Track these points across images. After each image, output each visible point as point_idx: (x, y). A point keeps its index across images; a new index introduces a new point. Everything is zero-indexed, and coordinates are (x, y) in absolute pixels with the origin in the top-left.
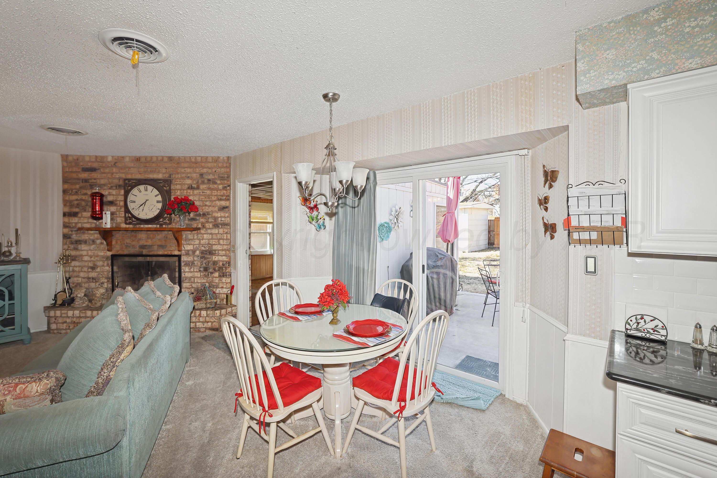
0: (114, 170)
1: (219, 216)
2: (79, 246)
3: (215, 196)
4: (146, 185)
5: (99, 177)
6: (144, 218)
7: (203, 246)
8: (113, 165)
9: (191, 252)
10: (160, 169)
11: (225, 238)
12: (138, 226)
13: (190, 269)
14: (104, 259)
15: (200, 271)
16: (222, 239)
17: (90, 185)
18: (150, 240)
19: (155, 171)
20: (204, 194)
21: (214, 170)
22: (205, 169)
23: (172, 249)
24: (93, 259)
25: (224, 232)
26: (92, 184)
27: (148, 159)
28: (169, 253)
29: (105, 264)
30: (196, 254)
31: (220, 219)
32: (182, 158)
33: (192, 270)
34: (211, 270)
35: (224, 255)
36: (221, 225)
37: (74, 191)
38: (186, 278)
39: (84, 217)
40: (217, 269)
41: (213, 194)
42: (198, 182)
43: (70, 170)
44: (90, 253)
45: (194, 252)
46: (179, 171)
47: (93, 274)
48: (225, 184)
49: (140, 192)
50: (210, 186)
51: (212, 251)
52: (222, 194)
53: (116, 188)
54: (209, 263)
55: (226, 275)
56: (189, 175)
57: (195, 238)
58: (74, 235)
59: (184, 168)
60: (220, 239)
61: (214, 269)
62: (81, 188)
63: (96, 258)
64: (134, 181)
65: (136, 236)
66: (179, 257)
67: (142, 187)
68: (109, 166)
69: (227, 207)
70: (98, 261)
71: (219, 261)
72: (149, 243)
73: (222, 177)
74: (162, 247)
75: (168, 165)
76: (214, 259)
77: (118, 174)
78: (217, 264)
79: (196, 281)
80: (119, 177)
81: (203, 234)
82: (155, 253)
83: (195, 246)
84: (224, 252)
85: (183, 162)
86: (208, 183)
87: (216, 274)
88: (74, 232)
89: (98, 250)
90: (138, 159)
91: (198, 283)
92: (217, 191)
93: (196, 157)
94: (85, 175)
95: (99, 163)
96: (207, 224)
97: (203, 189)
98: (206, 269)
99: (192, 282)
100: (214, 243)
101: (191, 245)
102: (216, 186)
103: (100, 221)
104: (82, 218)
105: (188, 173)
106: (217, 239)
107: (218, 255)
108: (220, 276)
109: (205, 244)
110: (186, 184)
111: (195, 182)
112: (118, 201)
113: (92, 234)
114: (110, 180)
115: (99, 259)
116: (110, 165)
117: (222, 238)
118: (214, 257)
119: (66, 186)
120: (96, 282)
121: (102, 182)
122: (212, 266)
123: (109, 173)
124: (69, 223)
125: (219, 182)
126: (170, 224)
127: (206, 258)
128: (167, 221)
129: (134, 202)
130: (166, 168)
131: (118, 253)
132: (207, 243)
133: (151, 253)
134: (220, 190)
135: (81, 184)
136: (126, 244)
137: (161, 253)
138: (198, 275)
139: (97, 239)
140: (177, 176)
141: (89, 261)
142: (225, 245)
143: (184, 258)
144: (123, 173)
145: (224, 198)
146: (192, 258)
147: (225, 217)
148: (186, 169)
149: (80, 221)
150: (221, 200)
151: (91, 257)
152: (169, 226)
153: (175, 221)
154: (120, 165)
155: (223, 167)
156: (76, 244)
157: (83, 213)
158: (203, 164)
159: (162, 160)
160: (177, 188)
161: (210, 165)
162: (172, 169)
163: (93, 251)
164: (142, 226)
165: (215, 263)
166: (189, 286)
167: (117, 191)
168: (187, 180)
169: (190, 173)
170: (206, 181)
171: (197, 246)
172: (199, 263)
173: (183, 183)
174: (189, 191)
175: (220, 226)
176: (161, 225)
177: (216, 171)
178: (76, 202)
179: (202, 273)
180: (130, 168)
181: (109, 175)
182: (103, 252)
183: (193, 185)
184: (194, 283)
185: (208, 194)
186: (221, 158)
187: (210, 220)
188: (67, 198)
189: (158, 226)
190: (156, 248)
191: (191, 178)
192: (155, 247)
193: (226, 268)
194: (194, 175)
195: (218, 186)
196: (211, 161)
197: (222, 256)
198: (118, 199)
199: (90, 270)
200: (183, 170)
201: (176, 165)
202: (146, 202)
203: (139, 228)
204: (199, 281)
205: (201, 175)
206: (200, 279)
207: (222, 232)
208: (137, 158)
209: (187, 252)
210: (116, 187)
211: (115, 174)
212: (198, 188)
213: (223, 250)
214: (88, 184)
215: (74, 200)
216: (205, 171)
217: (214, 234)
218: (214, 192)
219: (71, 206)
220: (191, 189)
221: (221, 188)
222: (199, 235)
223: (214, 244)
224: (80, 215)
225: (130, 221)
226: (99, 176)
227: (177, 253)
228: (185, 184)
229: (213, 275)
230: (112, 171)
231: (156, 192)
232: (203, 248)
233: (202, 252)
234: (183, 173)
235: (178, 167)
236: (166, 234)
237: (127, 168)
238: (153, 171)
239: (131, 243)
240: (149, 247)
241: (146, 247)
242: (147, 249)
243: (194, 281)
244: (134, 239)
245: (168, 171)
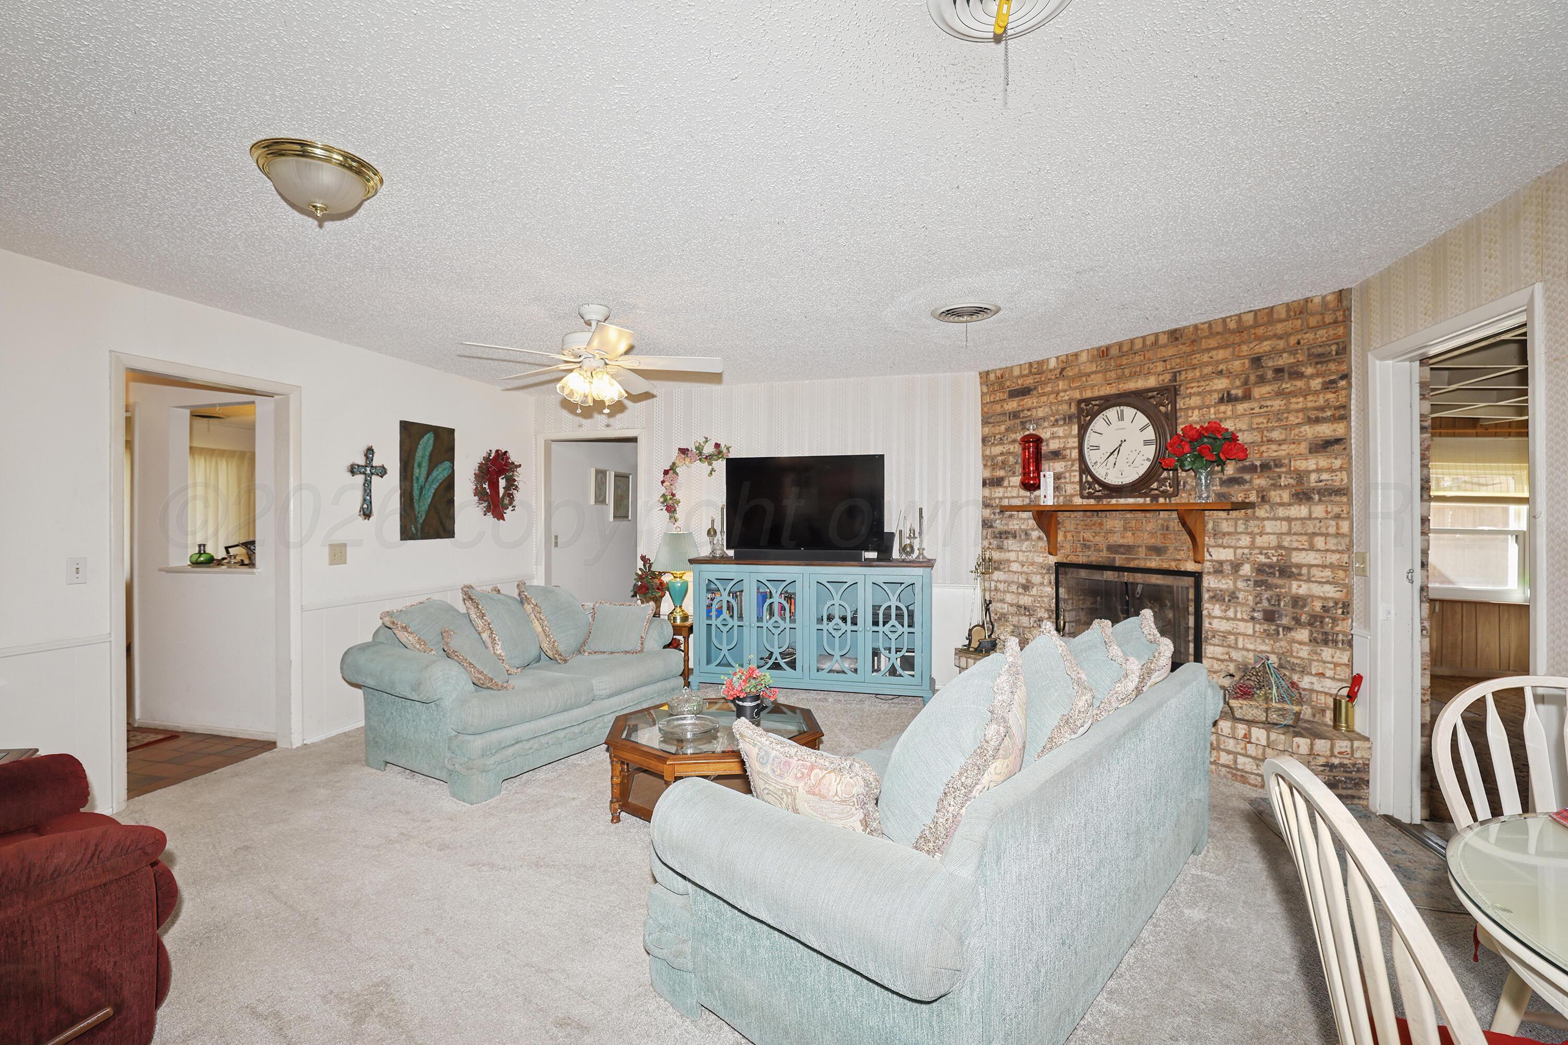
0: (1061, 385)
1: (1313, 467)
2: (1005, 542)
3: (1297, 411)
4: (1122, 407)
5: (1035, 404)
6: (1116, 483)
7: (1261, 553)
8: (1058, 376)
9: (1227, 568)
10: (1151, 366)
11: (1332, 530)
12: (1105, 501)
13: (1226, 611)
14: (1044, 571)
15: (1253, 618)
16: (1321, 534)
17: (1021, 422)
18: (1129, 534)
19: (1140, 372)
20: (1265, 409)
21: (1293, 340)
22: (1265, 343)
23: (1179, 557)
24: (1025, 569)
25: (1327, 512)
26: (1024, 420)
27: (1126, 348)
28: (1173, 566)
29: (1046, 582)
30: (1241, 573)
31: (1313, 477)
32: (1202, 326)
33: (1231, 613)
34: (1285, 621)
35: (1328, 582)
36: (1319, 493)
37: (997, 437)
38: (1215, 633)
39: (1012, 487)
40: (1304, 618)
41: (1293, 406)
42: (1246, 382)
43: (992, 400)
44: (1022, 557)
45: (1236, 566)
46: (1195, 361)
47: (1026, 597)
48: (1333, 373)
49: (1109, 423)
50: (1284, 386)
51: (1290, 567)
52: (1321, 402)
53: (1065, 423)
54: (1279, 601)
55: (1336, 642)
56: (1221, 367)
57: (1239, 530)
58: (998, 521)
59: (1209, 350)
60: (1315, 534)
61: (1297, 620)
62: (1007, 430)
63: (1031, 568)
64: (1097, 402)
65: (1101, 524)
66: (1197, 577)
67: (1112, 413)
68: (1052, 379)
69: (1338, 441)
70: (1034, 573)
71: (1313, 596)
72: (1129, 539)
73: (1320, 355)
74: (1157, 550)
75: (1171, 351)
76: (1294, 591)
77: (1068, 393)
78: (1304, 606)
79: (1240, 646)
80: (1069, 399)
81: (1264, 519)
82: (1142, 564)
83: (1239, 551)
84: (1328, 573)
85: (1206, 337)
86: (1275, 379)
87: (1303, 634)
88: (997, 516)
89: (1034, 552)
90: (1103, 353)
91: (1248, 650)
92: (1305, 396)
93: (1239, 316)
94: (1012, 405)
95: (1036, 376)
96: (1273, 493)
97: (1263, 398)
98: (1270, 617)
99: (1229, 646)
100: (1295, 545)
101: (1229, 547)
102: (1300, 384)
103: (1037, 493)
104: (1009, 489)
105: (1218, 362)
106: (1306, 534)
107: (1309, 580)
108: (1313, 640)
109: (1269, 548)
110: (1215, 391)
111: (1238, 383)
112: (1068, 448)
113: (1025, 519)
114: (1053, 408)
115: (1035, 570)
116: (1053, 377)
117: (1324, 530)
118: (1295, 584)
119: (986, 430)
120: (1030, 615)
121: (1041, 413)
122: (1290, 609)
123: (1052, 393)
124: (990, 499)
125: (1309, 371)
126: (1176, 494)
127: (1269, 587)
128: (1169, 488)
129: (1097, 448)
130: (1165, 361)
131: (1069, 559)
132: (1274, 544)
133: (1132, 565)
134: (1316, 393)
135: (1009, 423)
136: (1082, 542)
137: (1153, 564)
138: (1248, 628)
139: (1033, 529)
140: (1190, 375)
141: (1019, 572)
142: (1333, 551)
143: (1209, 582)
144: (1075, 388)
145: (1329, 413)
146: (1231, 583)
147: (1331, 470)
148: (1214, 353)
149: (1006, 495)
150: (1317, 421)
151: (1023, 566)
152: (1173, 499)
153: (1188, 487)
154: (1069, 373)
155: (1323, 325)
156: (1001, 538)
157: (1011, 478)
158: (1261, 331)
159: (1156, 343)
160: (1193, 405)
161: (1280, 328)
162: (1178, 360)
163: (1026, 554)
164: (1114, 501)
165: (1298, 602)
166: (1223, 654)
167: (1066, 428)
168: (1216, 381)
169: (1225, 360)
170: (1270, 375)
171: (1246, 551)
172: (1250, 598)
173: (1208, 388)
174: (1222, 408)
175: (1316, 497)
176: (1155, 498)
177: (1302, 342)
178: (1000, 458)
179: (1258, 626)
180: (1088, 375)
181: (1052, 398)
182: (1041, 555)
183: (1233, 392)
184: (1236, 648)
185: (1276, 408)
187: (1283, 482)
188: (988, 453)
189: (1148, 500)
190: (1142, 552)
191: (1228, 374)
192: (1140, 549)
193: (1334, 620)
194: (1237, 365)
195: (1308, 383)
196: (1284, 315)
197: (1320, 583)
198: (1069, 446)
199: (1020, 590)
200: (1205, 358)
201: (1188, 348)
202: (1120, 445)
203: (1108, 504)
204: (1250, 646)
205: (1256, 361)
206: (1253, 640)
207: (1323, 515)
208: (1103, 351)
209: (1217, 565)
210: (1064, 419)
211: (1062, 394)
212: (1247, 397)
213: (1324, 566)
214: (1018, 421)
215: (997, 456)
216: (1267, 348)
217: (1296, 519)
218: (1294, 400)
219: (994, 467)
220: (1228, 401)
221: (1319, 387)
222: (1252, 523)
223: (1297, 549)
224: (1006, 483)
225: (1091, 490)
226: (1035, 401)
227: (1190, 566)
228: (1210, 392)
229: (1293, 634)
230: (1057, 388)
231: (1142, 419)
232: (1262, 559)
233: (1260, 569)
234: (1207, 364)
235: (1193, 353)
236: (1165, 520)
237: (1083, 376)
238: (1136, 372)
239: (1091, 538)
240: (1129, 549)
241: (1122, 550)
242: (1123, 554)
243: (1236, 643)
244: (1098, 530)
245: (1169, 367)
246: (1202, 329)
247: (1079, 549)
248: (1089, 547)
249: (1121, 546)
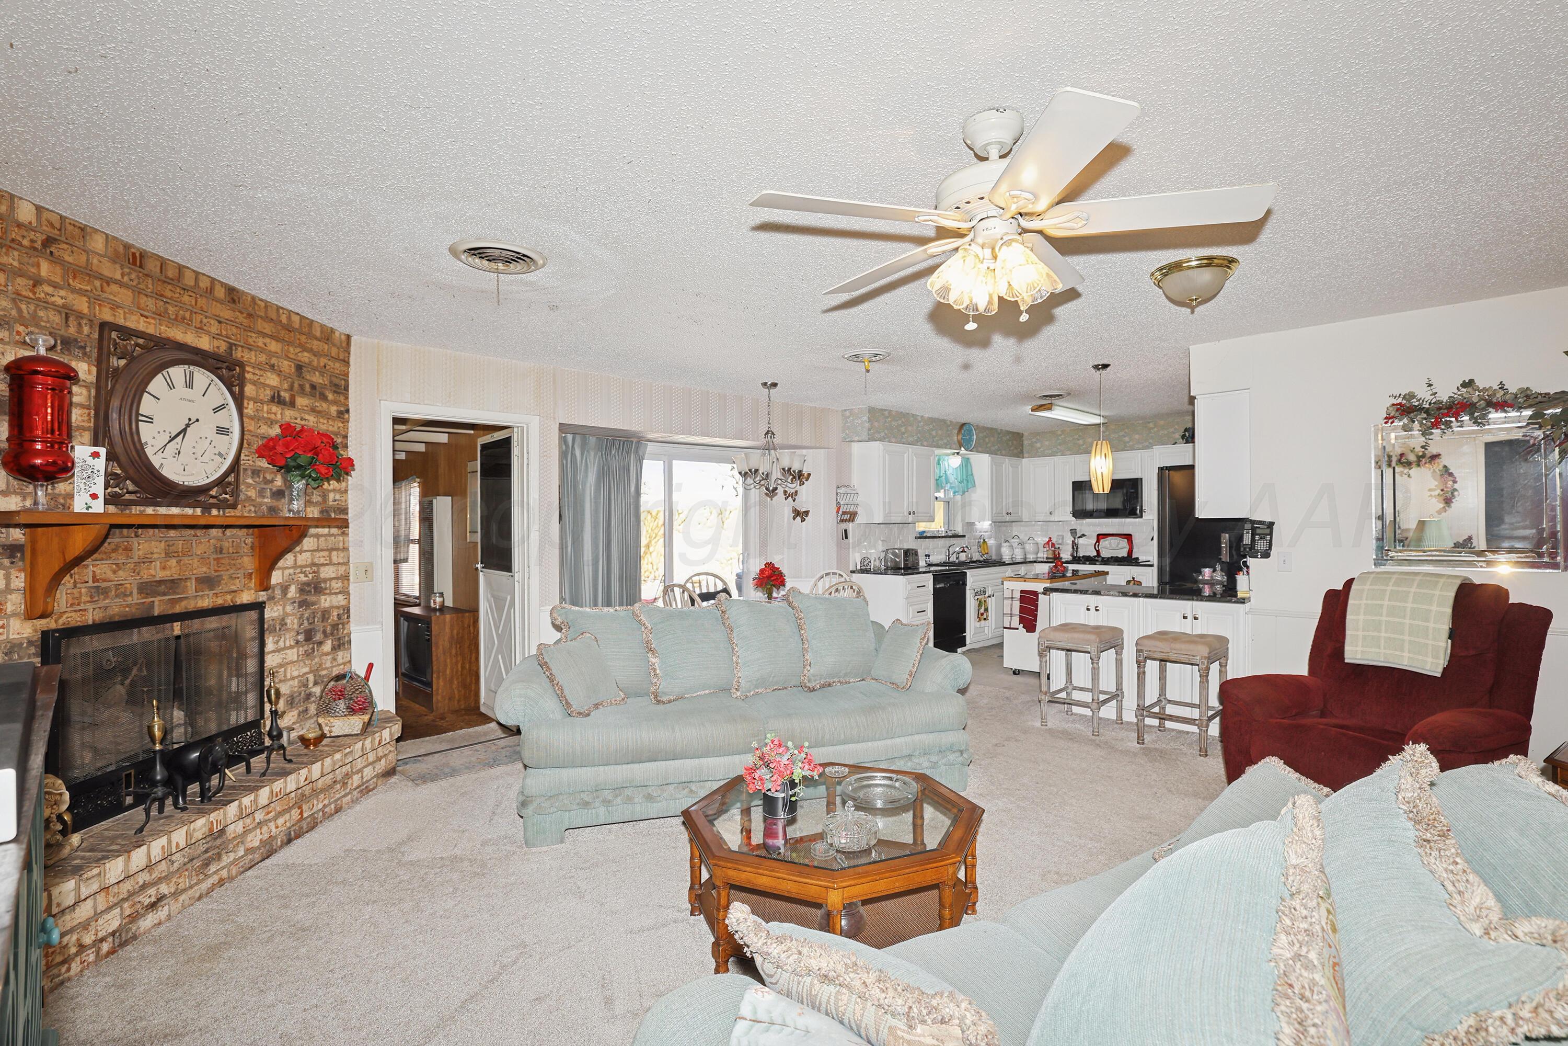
0: (45, 269)
4: (192, 367)
7: (301, 572)
8: (38, 245)
10: (205, 321)
12: (136, 510)
13: (278, 642)
15: (297, 643)
16: (337, 549)
18: (173, 562)
19: (191, 320)
21: (323, 361)
22: (306, 354)
23: (234, 588)
27: (171, 273)
28: (228, 600)
30: (290, 595)
31: (331, 495)
32: (259, 302)
33: (281, 644)
34: (319, 637)
35: (340, 593)
36: (335, 512)
40: (329, 629)
42: (291, 388)
46: (251, 341)
48: (341, 404)
49: (171, 386)
50: (317, 404)
51: (319, 582)
52: (335, 429)
54: (314, 618)
55: (344, 644)
56: (274, 361)
59: (265, 335)
60: (332, 549)
61: (324, 633)
64: (142, 342)
65: (128, 549)
66: (260, 608)
67: (177, 373)
68: (20, 244)
71: (333, 607)
72: (172, 571)
73: (336, 385)
74: (208, 582)
75: (226, 313)
76: (323, 605)
77: (62, 293)
78: (328, 618)
79: (289, 677)
80: (64, 306)
83: (287, 572)
84: (340, 583)
85: (262, 318)
86: (312, 394)
87: (327, 646)
90: (137, 260)
91: (293, 678)
92: (328, 419)
93: (289, 313)
97: (302, 409)
98: (309, 635)
100: (322, 561)
102: (325, 405)
105: (271, 354)
106: (327, 550)
107: (331, 594)
108: (334, 648)
109: (306, 566)
110: (268, 386)
111: (286, 386)
114: (24, 307)
116: (26, 242)
117: (337, 545)
118: (323, 598)
122: (320, 624)
125: (330, 396)
126: (232, 504)
127: (308, 605)
128: (226, 496)
130: (220, 322)
131: (61, 622)
132: (309, 561)
133: (178, 609)
134: (333, 418)
136: (90, 584)
137: (205, 603)
138: (292, 654)
143: (270, 612)
144: (82, 293)
146: (280, 608)
147: (340, 490)
148: (267, 340)
152: (227, 511)
155: (336, 359)
158: (303, 339)
161: (315, 344)
162: (235, 330)
165: (325, 614)
168: (269, 374)
169: (275, 354)
170: (307, 387)
171: (291, 571)
172: (296, 621)
173: (262, 380)
174: (274, 408)
176: (207, 509)
177: (328, 367)
179: (301, 649)
180: (109, 281)
181: (22, 283)
183: (282, 394)
184: (285, 682)
186: (337, 334)
189: (198, 511)
190: (191, 585)
191: (279, 373)
192: (189, 584)
193: (343, 624)
194: (285, 365)
195: (328, 407)
196: (318, 334)
197: (336, 593)
200: (260, 342)
201: (245, 321)
202: (188, 425)
203: (142, 514)
204: (295, 674)
205: (299, 368)
206: (296, 666)
208: (134, 254)
212: (292, 404)
213: (337, 578)
216: (307, 360)
217: (322, 535)
218: (321, 420)
220: (278, 402)
221: (335, 414)
223: (323, 565)
225: (117, 489)
227: (246, 597)
228: (264, 385)
229: (323, 647)
230: (33, 270)
232: (303, 578)
233: (303, 588)
234: (262, 351)
235: (248, 329)
236: (219, 540)
237: (96, 278)
238: (184, 318)
239: (110, 575)
240: (173, 584)
241: (162, 588)
242: (164, 594)
243: (285, 676)
244: (122, 559)
245: (224, 333)
246: (259, 306)
247: (84, 598)
248: (105, 592)
249: (160, 582)
